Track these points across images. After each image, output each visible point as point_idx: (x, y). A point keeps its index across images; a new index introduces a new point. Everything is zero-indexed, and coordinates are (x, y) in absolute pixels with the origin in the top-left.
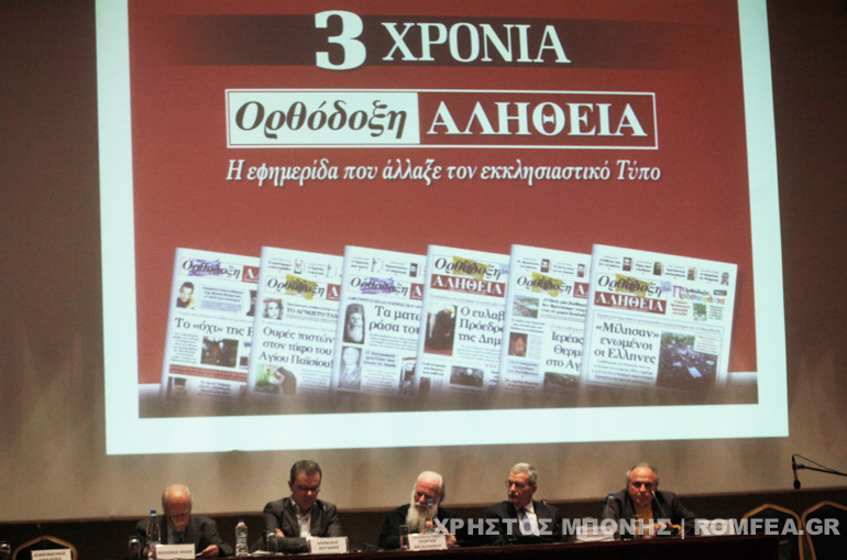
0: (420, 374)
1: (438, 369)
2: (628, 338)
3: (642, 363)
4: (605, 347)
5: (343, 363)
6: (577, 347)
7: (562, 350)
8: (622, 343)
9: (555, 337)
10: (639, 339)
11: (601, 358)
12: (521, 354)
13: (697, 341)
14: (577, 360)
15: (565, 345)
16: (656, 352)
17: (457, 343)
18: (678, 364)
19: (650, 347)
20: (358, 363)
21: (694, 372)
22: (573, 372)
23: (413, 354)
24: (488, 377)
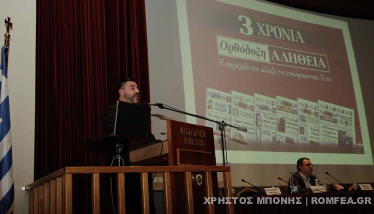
0: (277, 139)
1: (282, 137)
2: (330, 131)
3: (334, 139)
4: (324, 133)
5: (256, 134)
6: (317, 133)
7: (314, 134)
8: (328, 132)
9: (311, 129)
10: (332, 131)
11: (323, 137)
12: (303, 134)
13: (347, 133)
14: (317, 137)
15: (314, 132)
16: (337, 136)
17: (286, 129)
18: (343, 140)
19: (335, 134)
20: (260, 133)
21: (347, 142)
22: (316, 141)
23: (275, 132)
24: (295, 141)
